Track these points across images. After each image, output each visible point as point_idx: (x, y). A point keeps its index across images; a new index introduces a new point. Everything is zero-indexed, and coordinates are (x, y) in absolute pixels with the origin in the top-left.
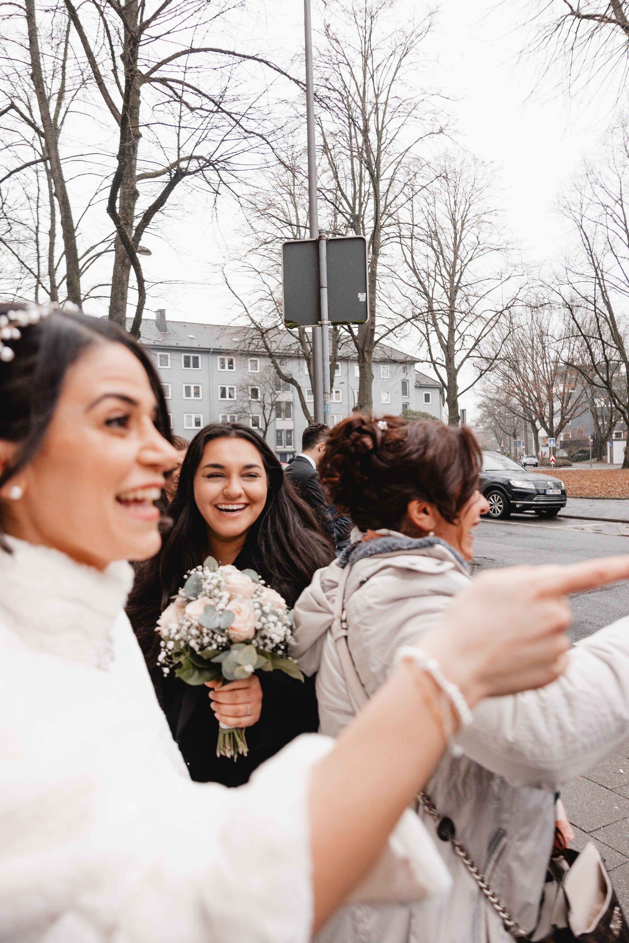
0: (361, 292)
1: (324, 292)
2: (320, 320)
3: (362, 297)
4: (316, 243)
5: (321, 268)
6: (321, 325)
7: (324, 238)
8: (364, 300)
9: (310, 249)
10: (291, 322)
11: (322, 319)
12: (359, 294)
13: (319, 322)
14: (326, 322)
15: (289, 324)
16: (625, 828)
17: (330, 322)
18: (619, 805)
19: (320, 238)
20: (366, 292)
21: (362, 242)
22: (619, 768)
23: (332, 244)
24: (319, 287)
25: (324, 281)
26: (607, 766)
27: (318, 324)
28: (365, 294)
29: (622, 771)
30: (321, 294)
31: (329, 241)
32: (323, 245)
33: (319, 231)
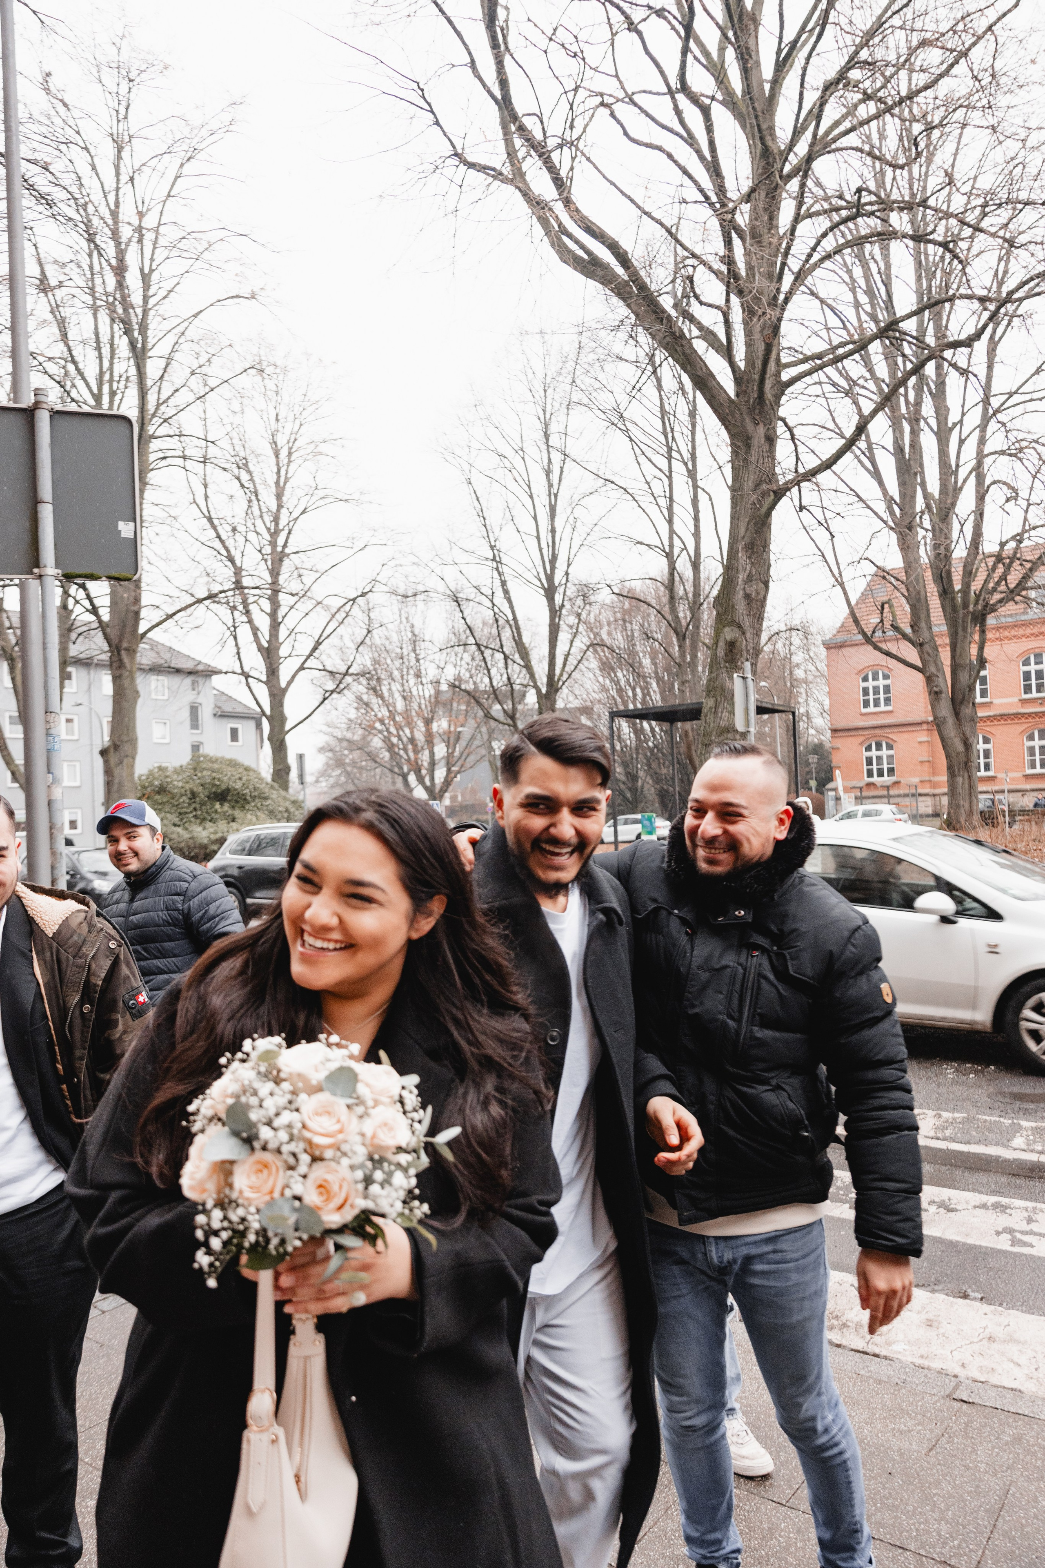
0: (126, 520)
1: (47, 513)
2: (38, 567)
3: (126, 529)
4: (29, 414)
5: (40, 465)
6: (40, 577)
7: (45, 406)
8: (131, 536)
9: (14, 423)
11: (42, 565)
12: (121, 525)
13: (36, 570)
14: (50, 569)
17: (60, 571)
19: (37, 405)
20: (135, 521)
21: (127, 426)
23: (62, 421)
24: (35, 502)
25: (46, 489)
27: (32, 573)
28: (132, 524)
30: (40, 516)
31: (56, 414)
32: (43, 420)
33: (36, 389)
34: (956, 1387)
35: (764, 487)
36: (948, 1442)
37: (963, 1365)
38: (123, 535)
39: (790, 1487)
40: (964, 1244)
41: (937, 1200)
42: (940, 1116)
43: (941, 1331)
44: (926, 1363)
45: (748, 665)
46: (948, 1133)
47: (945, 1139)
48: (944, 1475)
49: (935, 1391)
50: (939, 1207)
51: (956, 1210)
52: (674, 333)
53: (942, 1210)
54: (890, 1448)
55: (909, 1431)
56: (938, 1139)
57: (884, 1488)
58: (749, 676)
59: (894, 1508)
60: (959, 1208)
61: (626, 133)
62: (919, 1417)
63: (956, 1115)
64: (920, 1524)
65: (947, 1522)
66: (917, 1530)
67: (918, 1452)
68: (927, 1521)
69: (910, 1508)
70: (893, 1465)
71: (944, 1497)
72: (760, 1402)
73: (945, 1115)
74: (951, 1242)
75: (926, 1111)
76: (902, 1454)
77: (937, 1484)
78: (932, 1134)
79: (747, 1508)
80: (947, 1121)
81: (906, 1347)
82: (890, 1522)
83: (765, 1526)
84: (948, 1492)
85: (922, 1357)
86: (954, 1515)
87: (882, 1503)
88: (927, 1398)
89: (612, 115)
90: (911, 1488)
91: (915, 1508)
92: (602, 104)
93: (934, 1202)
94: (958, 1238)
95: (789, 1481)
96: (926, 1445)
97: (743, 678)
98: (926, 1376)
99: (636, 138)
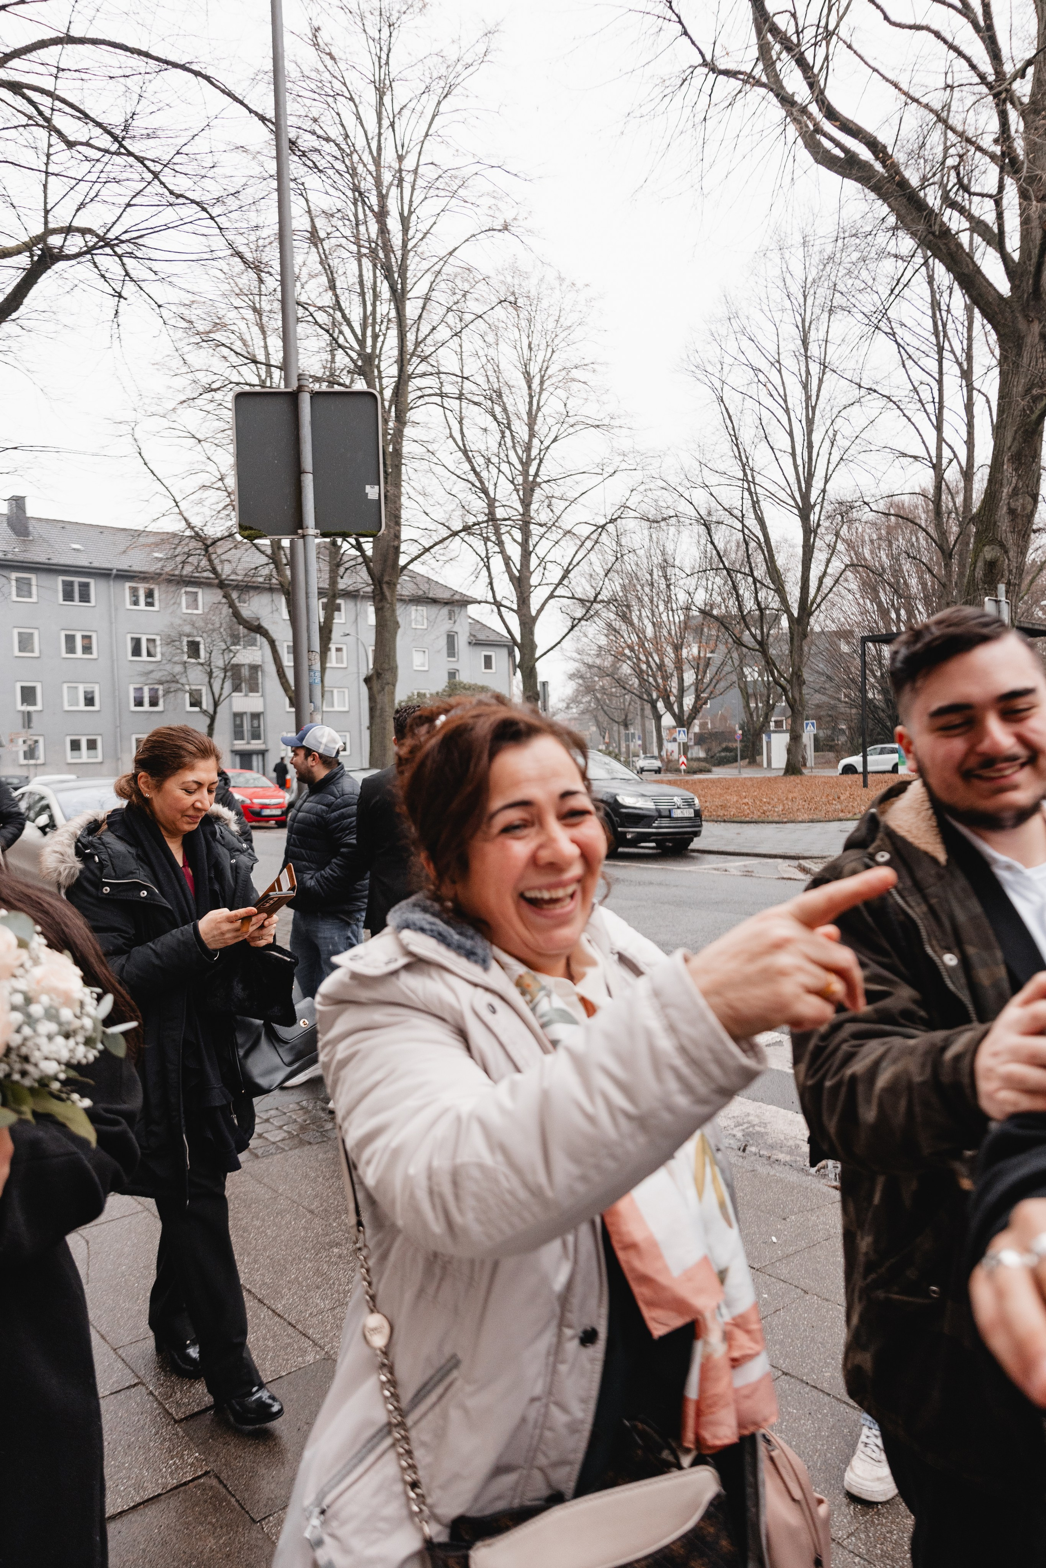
0: (371, 484)
1: (308, 481)
2: (302, 528)
3: (372, 492)
4: (293, 397)
5: (302, 441)
6: (304, 537)
7: (306, 389)
8: (376, 497)
9: (283, 405)
10: (251, 529)
11: (304, 526)
12: (368, 488)
13: (300, 531)
14: (312, 531)
15: (246, 533)
16: (777, 1325)
17: (318, 531)
18: (769, 1293)
19: (300, 389)
20: (379, 485)
21: (372, 400)
22: (771, 1236)
23: (320, 400)
24: (299, 472)
25: (308, 462)
26: (754, 1233)
27: (296, 533)
28: (377, 487)
29: (774, 1239)
30: (303, 484)
31: (315, 395)
32: (305, 400)
33: (300, 375)
35: (1035, 392)
38: (370, 497)
45: (1002, 588)
52: (933, 234)
58: (1003, 599)
61: (886, 18)
97: (997, 602)
99: (898, 21)
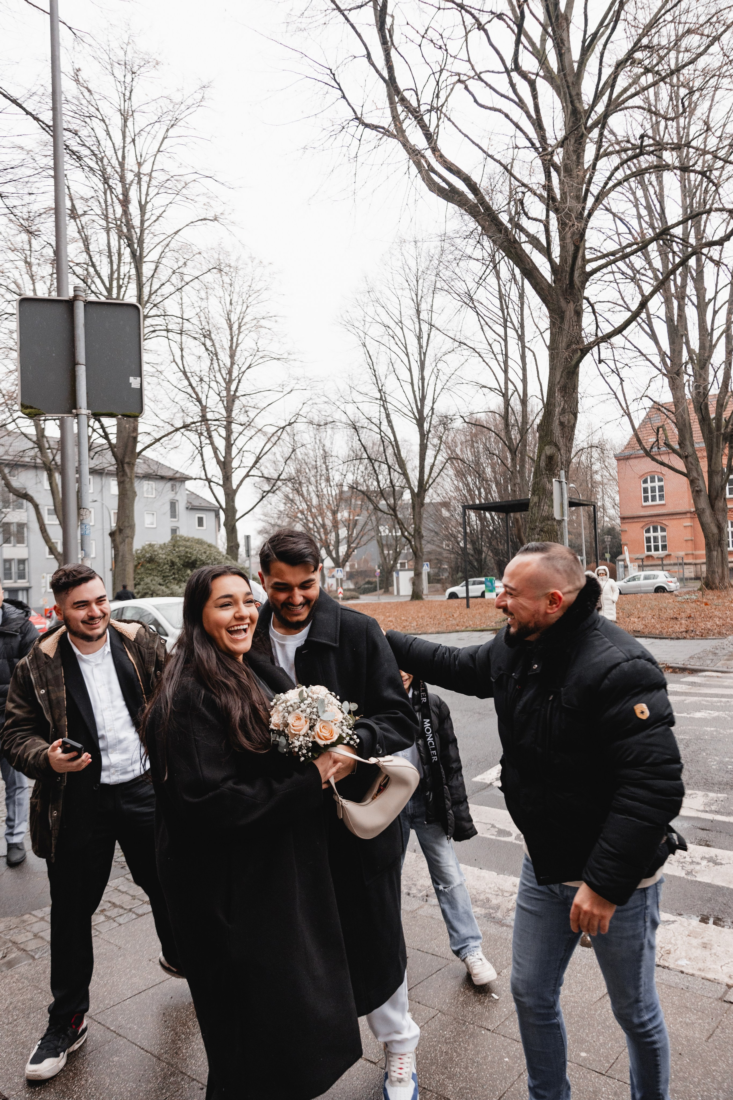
0: (135, 376)
1: (82, 372)
2: (76, 408)
3: (134, 382)
4: (70, 304)
5: (77, 339)
6: (77, 416)
7: (81, 298)
8: (138, 387)
9: (61, 310)
10: (31, 408)
11: (78, 407)
12: (132, 379)
13: (74, 411)
14: (84, 411)
15: (28, 411)
17: (90, 411)
19: (75, 298)
20: (141, 377)
21: (135, 311)
23: (91, 309)
24: (74, 364)
25: (82, 355)
27: (71, 413)
28: (139, 379)
30: (77, 374)
31: (88, 304)
32: (80, 309)
33: (74, 288)
34: (726, 993)
35: (574, 346)
36: (722, 1032)
37: (730, 977)
38: (133, 386)
39: (608, 1062)
40: (728, 889)
41: (707, 856)
42: (707, 796)
43: (713, 951)
44: (703, 974)
45: (563, 473)
46: (713, 808)
47: (711, 812)
48: (720, 1057)
49: (710, 995)
50: (709, 861)
51: (721, 864)
52: (510, 240)
53: (711, 864)
54: (679, 1035)
55: (693, 1024)
56: (707, 812)
57: (676, 1064)
58: (564, 480)
59: (685, 1079)
60: (723, 862)
61: (476, 101)
62: (700, 1013)
63: (719, 795)
64: (704, 1091)
65: (724, 1091)
66: (702, 1096)
67: (700, 1039)
68: (708, 1090)
69: (696, 1080)
70: (683, 1048)
71: (720, 1072)
72: (584, 999)
73: (712, 795)
74: (718, 887)
75: (697, 792)
76: (688, 1041)
77: (715, 1062)
78: (702, 808)
79: (577, 1076)
80: (712, 800)
81: (688, 963)
82: (682, 1089)
83: (591, 1089)
84: (723, 1068)
85: (700, 970)
86: (728, 1085)
87: (675, 1075)
88: (705, 999)
89: (466, 88)
90: (696, 1065)
91: (700, 1080)
92: (459, 81)
93: (705, 858)
94: (724, 884)
95: (607, 1057)
96: (706, 1034)
97: (560, 482)
98: (703, 984)
99: (483, 103)
